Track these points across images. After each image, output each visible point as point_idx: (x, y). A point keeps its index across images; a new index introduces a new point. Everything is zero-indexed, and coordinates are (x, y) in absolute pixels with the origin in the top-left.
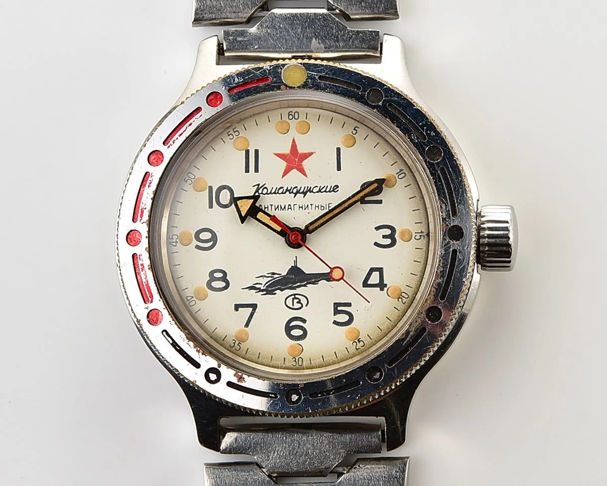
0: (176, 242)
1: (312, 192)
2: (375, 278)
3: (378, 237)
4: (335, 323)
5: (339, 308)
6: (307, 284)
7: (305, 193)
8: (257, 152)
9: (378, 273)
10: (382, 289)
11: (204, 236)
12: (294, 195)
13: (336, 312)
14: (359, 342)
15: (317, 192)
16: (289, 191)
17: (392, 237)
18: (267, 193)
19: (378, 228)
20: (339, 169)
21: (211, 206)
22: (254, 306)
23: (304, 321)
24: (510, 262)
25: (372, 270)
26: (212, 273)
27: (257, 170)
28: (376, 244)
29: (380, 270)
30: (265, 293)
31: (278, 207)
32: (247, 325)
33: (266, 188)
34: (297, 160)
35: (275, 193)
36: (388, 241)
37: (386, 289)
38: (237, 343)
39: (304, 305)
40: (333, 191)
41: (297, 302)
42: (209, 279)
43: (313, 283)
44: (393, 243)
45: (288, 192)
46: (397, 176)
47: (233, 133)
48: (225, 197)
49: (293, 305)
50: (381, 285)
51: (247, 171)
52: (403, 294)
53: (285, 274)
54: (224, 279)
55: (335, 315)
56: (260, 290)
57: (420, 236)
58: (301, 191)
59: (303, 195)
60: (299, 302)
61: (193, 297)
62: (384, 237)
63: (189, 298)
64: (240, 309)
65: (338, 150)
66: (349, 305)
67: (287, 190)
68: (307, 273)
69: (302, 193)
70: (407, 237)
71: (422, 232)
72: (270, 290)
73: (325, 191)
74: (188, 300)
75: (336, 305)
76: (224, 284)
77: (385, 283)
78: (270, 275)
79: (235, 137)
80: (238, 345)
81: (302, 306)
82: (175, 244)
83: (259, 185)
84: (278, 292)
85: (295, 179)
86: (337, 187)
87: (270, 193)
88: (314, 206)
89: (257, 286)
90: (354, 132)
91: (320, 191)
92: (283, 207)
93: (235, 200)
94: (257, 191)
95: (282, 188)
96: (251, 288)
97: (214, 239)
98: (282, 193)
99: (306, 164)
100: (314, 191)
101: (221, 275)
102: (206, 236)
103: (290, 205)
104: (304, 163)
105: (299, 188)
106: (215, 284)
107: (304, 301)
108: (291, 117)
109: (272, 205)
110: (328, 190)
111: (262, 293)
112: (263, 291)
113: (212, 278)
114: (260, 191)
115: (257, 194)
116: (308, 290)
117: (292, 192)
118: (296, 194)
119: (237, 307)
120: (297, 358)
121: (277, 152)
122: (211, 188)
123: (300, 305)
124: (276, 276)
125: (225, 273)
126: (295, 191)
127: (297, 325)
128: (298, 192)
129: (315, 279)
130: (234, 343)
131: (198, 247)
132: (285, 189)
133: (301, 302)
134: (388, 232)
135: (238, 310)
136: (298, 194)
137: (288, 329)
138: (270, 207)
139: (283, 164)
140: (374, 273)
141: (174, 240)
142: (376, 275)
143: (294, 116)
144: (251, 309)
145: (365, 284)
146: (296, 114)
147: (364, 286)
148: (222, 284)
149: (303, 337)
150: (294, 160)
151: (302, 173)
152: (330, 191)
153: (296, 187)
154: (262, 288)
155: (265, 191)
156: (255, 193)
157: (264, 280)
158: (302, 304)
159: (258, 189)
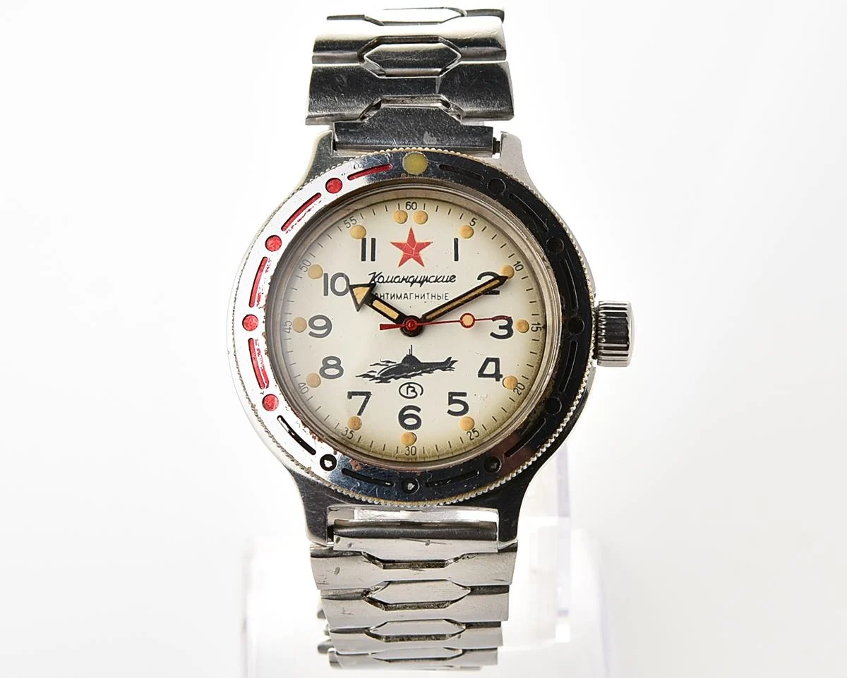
0: (290, 329)
1: (429, 281)
2: (491, 368)
3: (495, 327)
4: (450, 412)
5: (454, 398)
6: (422, 373)
7: (422, 283)
8: (373, 240)
9: (494, 363)
10: (498, 380)
11: (318, 323)
12: (410, 284)
13: (451, 402)
14: (474, 432)
15: (434, 282)
16: (406, 280)
17: (508, 327)
18: (383, 282)
19: (494, 319)
20: (456, 259)
21: (326, 294)
22: (368, 394)
23: (418, 410)
24: (627, 355)
25: (488, 360)
26: (325, 360)
27: (373, 259)
28: (493, 335)
29: (497, 361)
30: (379, 381)
31: (394, 296)
32: (360, 414)
33: (382, 276)
34: (414, 249)
35: (391, 282)
36: (505, 332)
37: (501, 379)
38: (350, 430)
39: (419, 394)
40: (450, 281)
41: (412, 391)
42: (322, 366)
43: (428, 372)
44: (510, 334)
45: (404, 281)
46: (514, 268)
47: (350, 222)
48: (341, 285)
49: (407, 393)
50: (497, 376)
51: (364, 259)
52: (519, 385)
53: (400, 362)
54: (338, 366)
55: (449, 404)
56: (374, 378)
57: (537, 328)
58: (418, 280)
59: (420, 284)
60: (414, 391)
61: (305, 384)
62: (501, 327)
63: (301, 385)
64: (353, 397)
65: (456, 240)
66: (464, 394)
67: (403, 279)
68: (422, 361)
69: (419, 282)
70: (524, 328)
71: (539, 324)
72: (384, 378)
73: (442, 281)
74: (301, 387)
75: (451, 394)
76: (337, 372)
77: (501, 373)
78: (384, 363)
79: (352, 226)
80: (351, 432)
81: (417, 395)
82: (288, 331)
83: (375, 273)
84: (392, 380)
85: (412, 268)
86: (454, 277)
87: (387, 282)
88: (430, 295)
89: (372, 374)
90: (472, 223)
91: (436, 281)
92: (399, 296)
93: (351, 288)
94: (373, 279)
95: (399, 276)
96: (365, 376)
97: (329, 326)
98: (399, 282)
99: (423, 253)
100: (431, 280)
101: (335, 362)
102: (322, 323)
103: (406, 294)
104: (421, 252)
105: (415, 278)
106: (329, 372)
107: (418, 390)
108: (408, 207)
109: (388, 294)
110: (444, 280)
111: (375, 381)
112: (377, 379)
113: (326, 366)
114: (376, 280)
115: (373, 282)
116: (423, 379)
117: (409, 281)
118: (412, 283)
119: (351, 395)
120: (410, 447)
121: (394, 242)
122: (326, 275)
123: (414, 394)
124: (390, 364)
125: (339, 361)
126: (411, 280)
127: (412, 414)
128: (414, 281)
129: (429, 368)
130: (347, 431)
131: (311, 334)
132: (402, 278)
133: (416, 390)
134: (505, 323)
135: (350, 398)
136: (415, 284)
137: (402, 417)
138: (386, 295)
139: (400, 253)
140: (490, 363)
141: (288, 327)
142: (492, 365)
143: (411, 207)
144: (365, 397)
145: (481, 374)
146: (414, 205)
147: (479, 376)
148: (335, 372)
149: (417, 426)
150: (412, 249)
151: (418, 262)
152: (447, 281)
153: (413, 276)
154: (376, 376)
155: (381, 280)
156: (371, 281)
157: (378, 369)
158: (416, 393)
159: (374, 277)
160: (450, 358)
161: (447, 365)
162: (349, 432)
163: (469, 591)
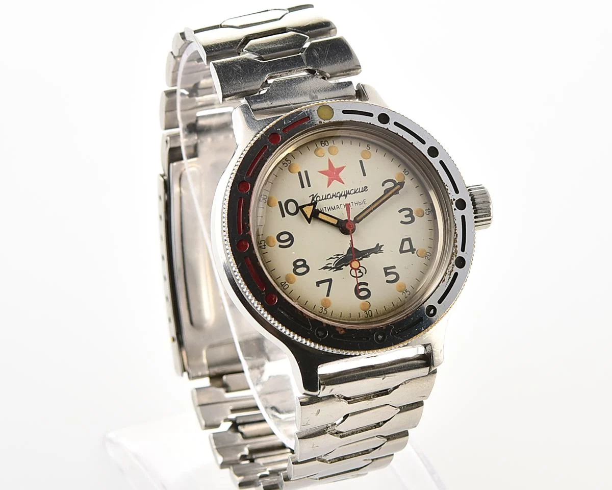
0: (265, 245)
1: (350, 193)
2: (407, 246)
3: (402, 217)
4: (387, 281)
5: (388, 271)
6: (362, 258)
7: (346, 196)
8: (306, 172)
9: (408, 242)
10: (413, 253)
11: (283, 237)
13: (387, 274)
14: (406, 292)
15: (354, 193)
16: (335, 195)
17: (411, 215)
18: (320, 200)
19: (400, 211)
20: (365, 175)
21: (283, 216)
22: (330, 281)
23: (367, 284)
24: (490, 219)
25: (403, 241)
26: (295, 263)
27: (309, 186)
28: (402, 222)
29: (409, 240)
30: (335, 269)
31: (330, 208)
32: (328, 295)
33: (318, 196)
34: (335, 173)
35: (325, 199)
36: (409, 219)
37: (415, 252)
38: (324, 308)
39: (364, 273)
40: (364, 190)
41: (359, 272)
42: (293, 267)
43: (366, 257)
44: (413, 220)
45: (334, 197)
46: (404, 173)
47: (286, 162)
48: (292, 207)
49: (356, 275)
50: (412, 250)
51: (303, 187)
52: (428, 254)
53: (346, 254)
54: (304, 265)
55: (386, 276)
56: (331, 268)
58: (343, 195)
59: (345, 197)
60: (360, 272)
61: (285, 282)
62: (406, 216)
63: (283, 284)
64: (320, 285)
65: (361, 162)
66: (394, 267)
67: (333, 196)
68: (360, 250)
69: (344, 195)
70: (421, 214)
71: (429, 209)
72: (338, 267)
73: (359, 192)
74: (282, 285)
75: (386, 269)
76: (305, 269)
77: (414, 248)
78: (335, 257)
79: (289, 165)
80: (325, 310)
81: (363, 274)
82: (264, 247)
83: (313, 195)
84: (344, 267)
85: (336, 187)
86: (366, 187)
87: (322, 199)
89: (329, 266)
90: (368, 148)
91: (355, 192)
92: (333, 208)
93: (300, 209)
94: (313, 200)
95: (329, 194)
96: (325, 268)
97: (291, 238)
98: (330, 198)
99: (341, 175)
100: (352, 193)
101: (302, 263)
102: (286, 237)
103: (337, 205)
104: (340, 175)
105: (341, 193)
106: (300, 270)
107: (363, 270)
108: (323, 145)
109: (325, 208)
110: (361, 191)
111: (333, 270)
112: (333, 268)
113: (296, 267)
114: (315, 200)
115: (313, 202)
116: (364, 262)
117: (337, 196)
118: (340, 197)
119: (318, 284)
120: (367, 311)
122: (280, 203)
123: (361, 274)
124: (340, 257)
125: (304, 261)
126: (338, 195)
127: (364, 288)
128: (341, 196)
129: (365, 254)
130: (322, 309)
131: (280, 246)
132: (332, 195)
133: (362, 271)
134: (407, 212)
135: (319, 286)
136: (341, 197)
137: (357, 291)
138: (324, 209)
139: (326, 178)
140: (405, 242)
141: (263, 244)
142: (407, 243)
143: (325, 144)
144: (328, 283)
145: (401, 251)
146: (326, 142)
147: (401, 253)
148: (304, 269)
149: (368, 296)
150: (333, 174)
151: (340, 182)
152: (362, 191)
153: (339, 192)
154: (332, 267)
155: (318, 199)
156: (312, 201)
157: (333, 261)
158: (362, 273)
159: (313, 198)
160: (378, 244)
161: (377, 249)
162: (323, 310)
163: (399, 410)
